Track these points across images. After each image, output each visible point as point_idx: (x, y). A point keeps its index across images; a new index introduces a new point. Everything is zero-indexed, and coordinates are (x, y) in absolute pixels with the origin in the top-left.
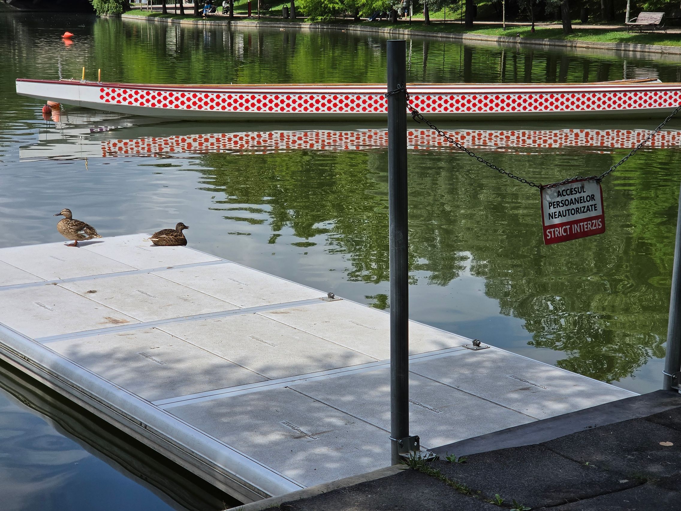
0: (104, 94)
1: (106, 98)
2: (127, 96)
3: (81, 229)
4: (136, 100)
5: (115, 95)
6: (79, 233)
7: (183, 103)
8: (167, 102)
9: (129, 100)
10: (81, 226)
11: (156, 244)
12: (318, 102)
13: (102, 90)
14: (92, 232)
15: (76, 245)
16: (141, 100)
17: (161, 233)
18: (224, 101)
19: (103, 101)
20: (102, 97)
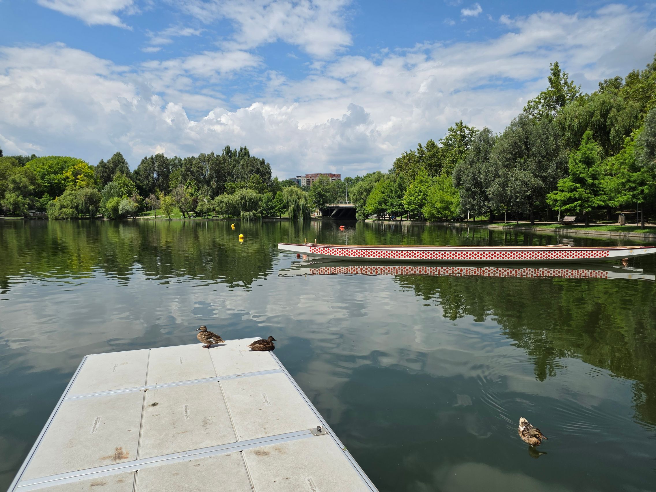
2: (320, 250)
3: (211, 337)
4: (324, 252)
5: (316, 250)
7: (342, 253)
8: (336, 253)
9: (321, 252)
12: (399, 254)
13: (311, 248)
15: (208, 347)
17: (256, 343)
18: (359, 253)
20: (311, 251)
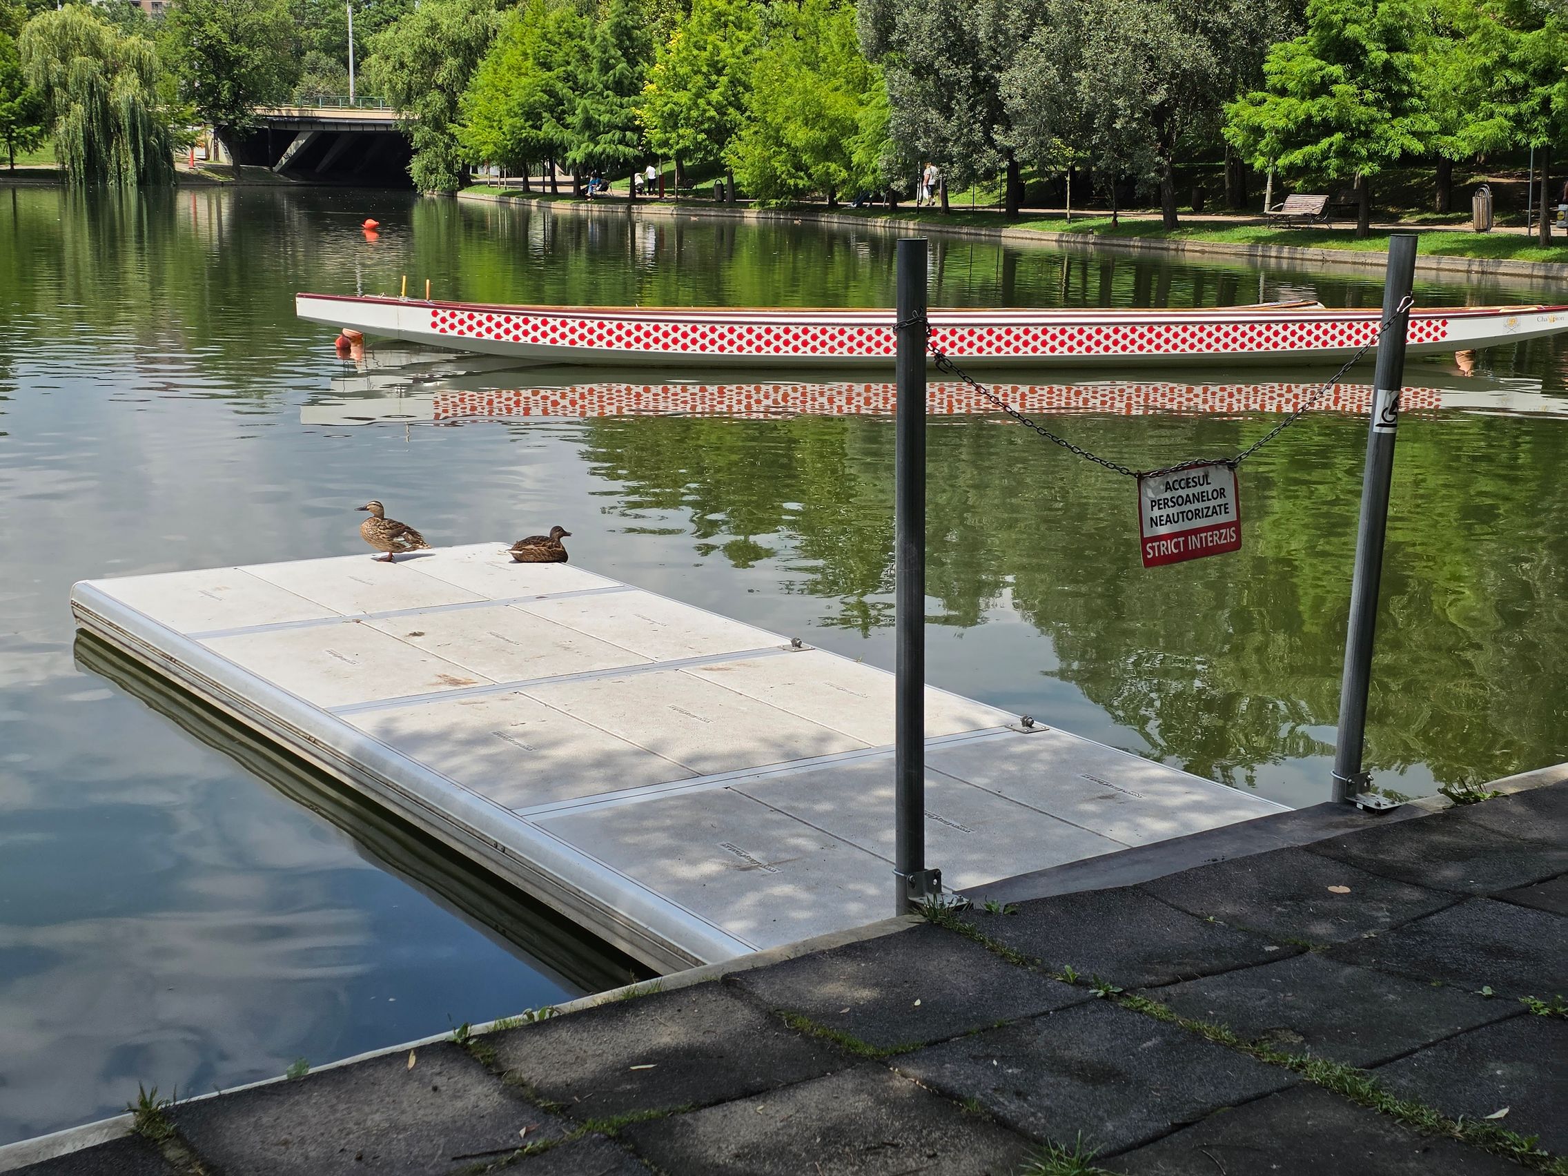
0: (437, 320)
1: (441, 326)
2: (474, 323)
3: (398, 535)
4: (489, 330)
5: (455, 321)
6: (395, 540)
7: (563, 336)
9: (477, 329)
10: (398, 529)
11: (518, 560)
12: (777, 337)
13: (435, 314)
14: (417, 540)
15: (390, 559)
16: (496, 331)
17: (527, 542)
18: (629, 333)
19: (436, 331)
20: (434, 325)
